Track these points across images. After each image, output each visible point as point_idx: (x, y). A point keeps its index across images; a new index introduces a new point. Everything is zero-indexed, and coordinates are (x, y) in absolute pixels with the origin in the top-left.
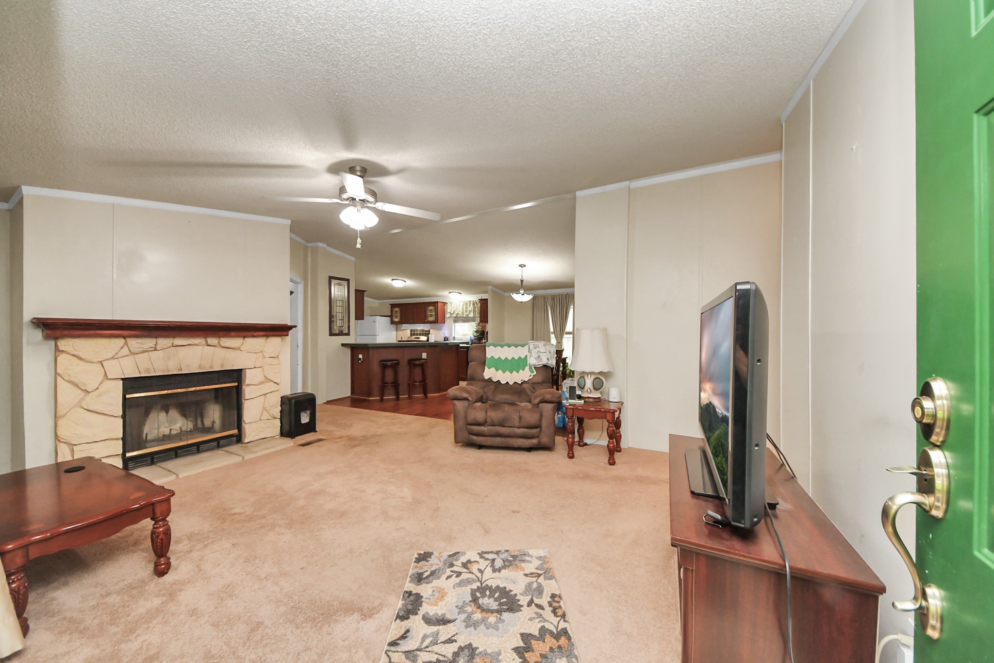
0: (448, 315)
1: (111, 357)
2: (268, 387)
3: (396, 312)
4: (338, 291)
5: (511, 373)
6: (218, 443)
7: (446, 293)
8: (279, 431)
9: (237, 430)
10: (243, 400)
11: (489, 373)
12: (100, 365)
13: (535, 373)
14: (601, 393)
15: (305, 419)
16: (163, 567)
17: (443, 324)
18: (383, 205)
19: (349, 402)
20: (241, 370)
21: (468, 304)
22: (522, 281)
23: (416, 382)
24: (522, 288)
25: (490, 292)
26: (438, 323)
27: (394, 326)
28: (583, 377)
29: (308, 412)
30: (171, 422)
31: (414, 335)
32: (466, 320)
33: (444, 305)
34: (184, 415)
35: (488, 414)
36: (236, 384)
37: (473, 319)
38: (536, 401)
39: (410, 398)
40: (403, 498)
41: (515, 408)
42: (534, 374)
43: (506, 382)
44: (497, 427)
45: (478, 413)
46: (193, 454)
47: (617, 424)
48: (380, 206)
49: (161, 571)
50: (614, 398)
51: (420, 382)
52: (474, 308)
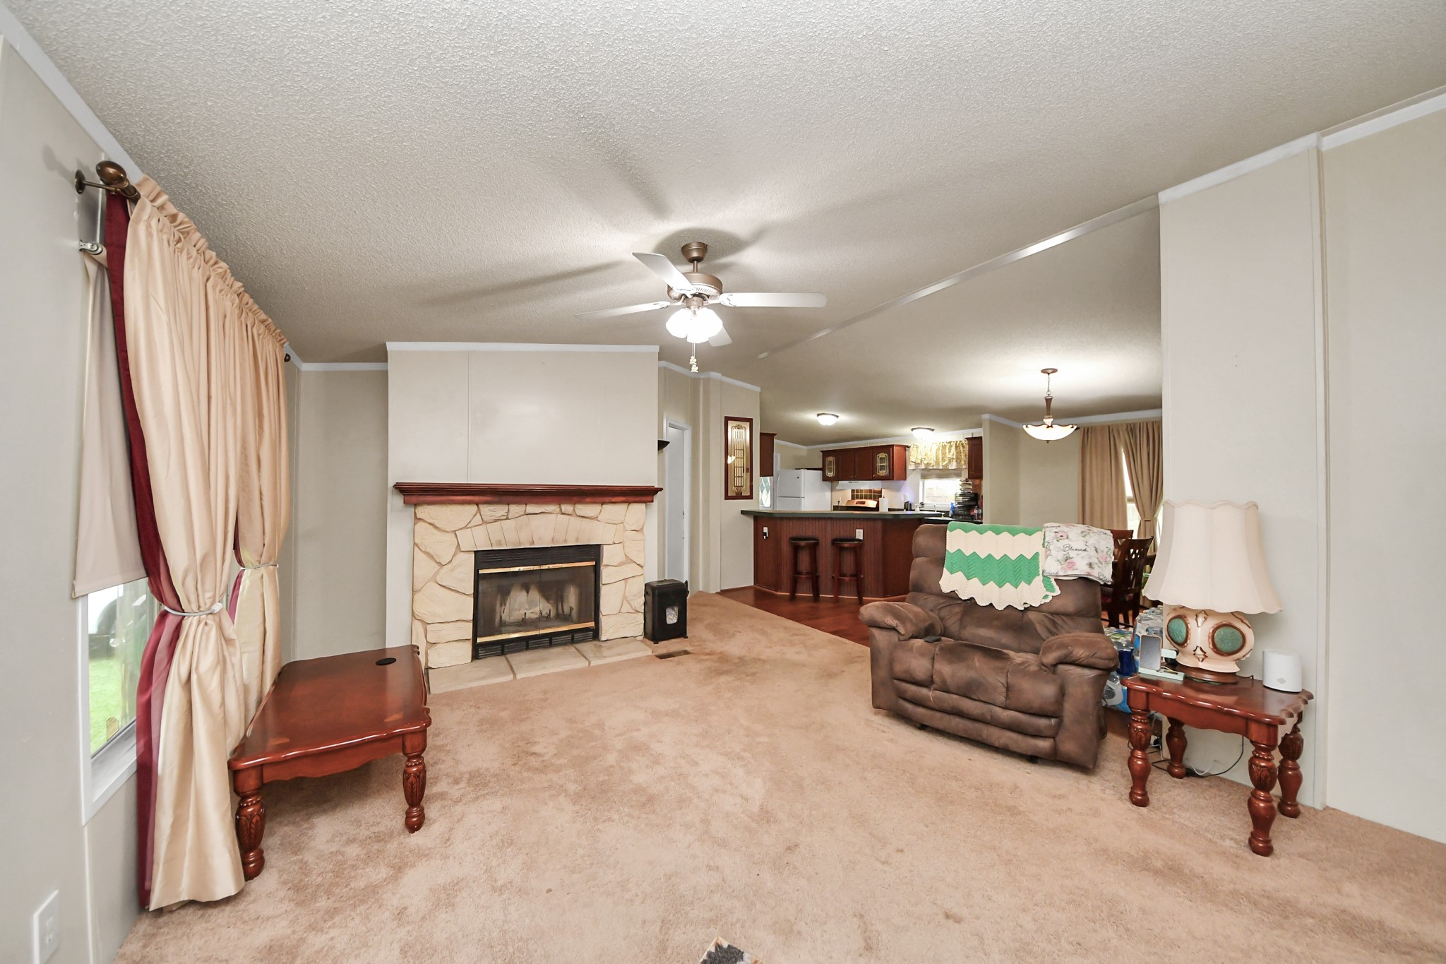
0: (910, 467)
1: (464, 526)
2: (630, 570)
3: (830, 462)
4: (739, 435)
5: (1000, 587)
6: (573, 637)
7: (906, 430)
8: (642, 630)
9: (593, 623)
10: (601, 585)
11: (950, 581)
12: (454, 536)
13: (1058, 592)
14: (1238, 662)
15: (672, 617)
16: (415, 819)
17: (903, 482)
18: (730, 298)
19: (750, 596)
20: (599, 546)
21: (947, 448)
22: (1048, 401)
23: (845, 575)
24: (1048, 414)
25: (986, 425)
26: (892, 479)
27: (828, 483)
28: (1182, 617)
29: (676, 609)
30: (531, 604)
31: (857, 498)
32: (944, 474)
33: (905, 450)
34: (547, 599)
35: (937, 666)
36: (594, 563)
37: (956, 473)
38: (1050, 658)
39: (836, 600)
40: (746, 799)
41: (998, 664)
42: (1055, 594)
43: (988, 604)
44: (955, 696)
45: (917, 658)
46: (544, 647)
47: (1292, 748)
48: (725, 299)
49: (414, 824)
50: (1282, 681)
51: (852, 575)
52: (958, 453)
